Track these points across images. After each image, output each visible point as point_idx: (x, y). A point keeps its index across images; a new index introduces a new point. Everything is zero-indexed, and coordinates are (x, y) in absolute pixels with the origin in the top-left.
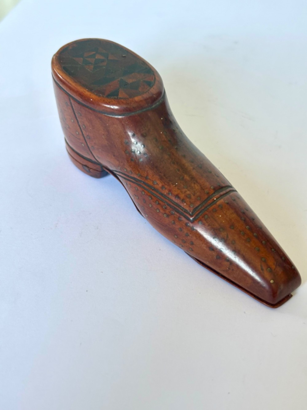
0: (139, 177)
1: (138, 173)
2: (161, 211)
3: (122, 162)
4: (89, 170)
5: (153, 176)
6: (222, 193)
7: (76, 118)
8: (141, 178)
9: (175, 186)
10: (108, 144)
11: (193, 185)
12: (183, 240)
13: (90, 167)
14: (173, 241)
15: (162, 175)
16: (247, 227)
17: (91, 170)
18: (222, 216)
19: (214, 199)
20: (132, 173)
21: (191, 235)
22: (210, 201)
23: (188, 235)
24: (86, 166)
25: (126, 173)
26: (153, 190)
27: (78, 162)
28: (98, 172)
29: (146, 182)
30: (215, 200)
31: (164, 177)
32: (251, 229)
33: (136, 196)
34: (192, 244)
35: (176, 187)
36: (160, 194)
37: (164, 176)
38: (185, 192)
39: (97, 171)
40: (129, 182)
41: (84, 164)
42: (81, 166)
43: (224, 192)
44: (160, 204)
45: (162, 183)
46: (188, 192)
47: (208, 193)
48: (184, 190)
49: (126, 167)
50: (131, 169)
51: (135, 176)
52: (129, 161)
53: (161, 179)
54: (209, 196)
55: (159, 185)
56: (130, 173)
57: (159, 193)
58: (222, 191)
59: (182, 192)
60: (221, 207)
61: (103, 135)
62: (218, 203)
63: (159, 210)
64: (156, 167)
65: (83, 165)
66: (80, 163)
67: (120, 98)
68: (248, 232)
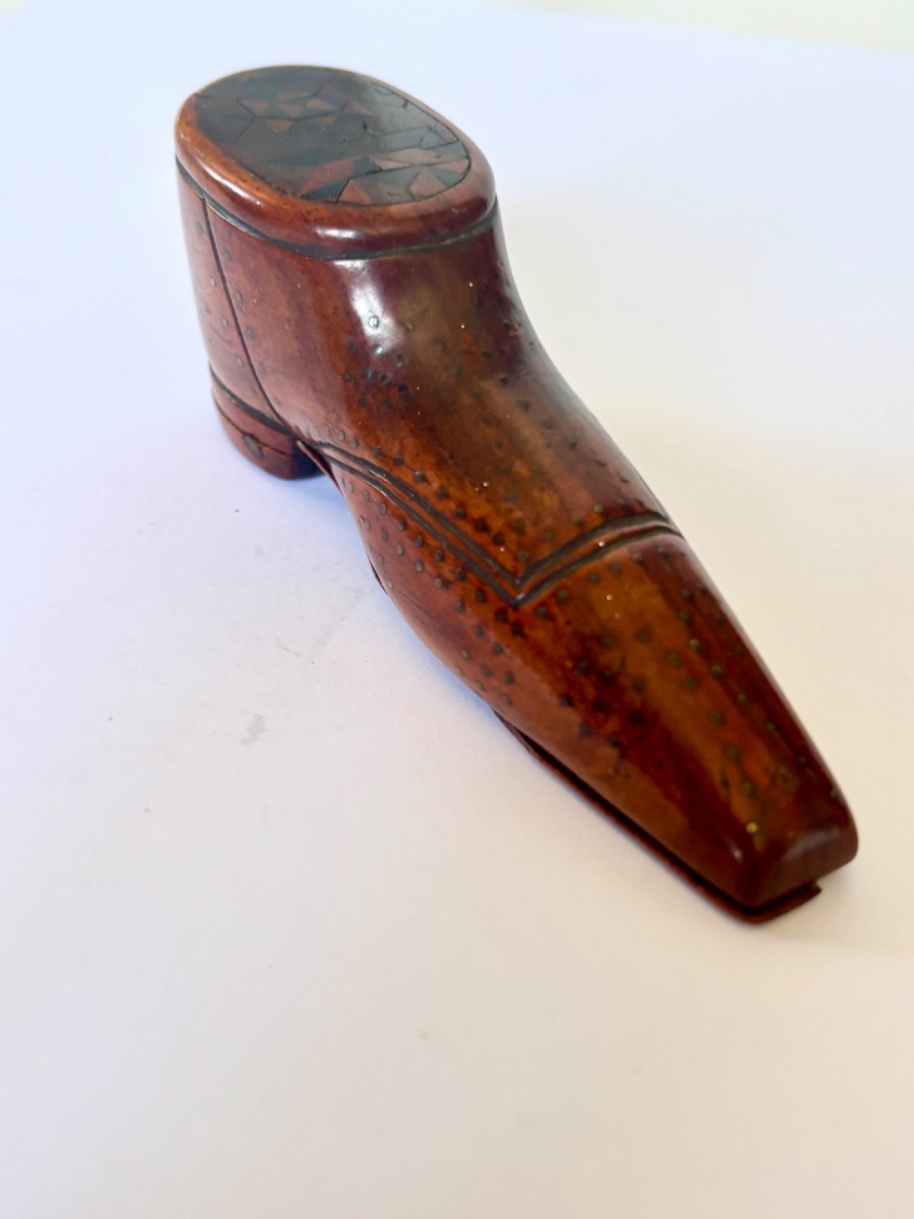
0: (375, 457)
1: (373, 444)
2: (428, 567)
3: (334, 411)
4: (260, 449)
5: (417, 456)
6: (627, 529)
7: (220, 271)
8: (381, 461)
9: (480, 492)
10: (298, 350)
11: (536, 494)
12: (484, 667)
13: (263, 439)
14: (458, 670)
15: (446, 454)
16: (693, 642)
17: (266, 450)
18: (616, 598)
19: (597, 545)
20: (358, 444)
21: (508, 651)
22: (584, 548)
23: (501, 651)
24: (252, 436)
25: (344, 447)
26: (412, 499)
27: (233, 424)
28: (282, 456)
29: (396, 473)
30: (601, 548)
31: (450, 462)
32: (706, 652)
33: (364, 520)
34: (511, 678)
35: (483, 496)
36: (430, 513)
37: (452, 457)
38: (510, 511)
39: (282, 453)
40: (349, 476)
41: (248, 430)
42: (239, 435)
43: (636, 527)
44: (428, 545)
45: (440, 479)
46: (518, 514)
47: (581, 524)
48: (505, 506)
49: (343, 427)
50: (357, 431)
51: (366, 456)
52: (354, 407)
53: (440, 464)
54: (585, 532)
55: (430, 484)
56: (354, 445)
57: (429, 509)
58: (629, 524)
59: (497, 511)
60: (617, 570)
61: (288, 320)
62: (610, 556)
63: (423, 565)
64: (431, 429)
65: (245, 434)
66: (238, 428)
67: (345, 203)
68: (696, 659)
